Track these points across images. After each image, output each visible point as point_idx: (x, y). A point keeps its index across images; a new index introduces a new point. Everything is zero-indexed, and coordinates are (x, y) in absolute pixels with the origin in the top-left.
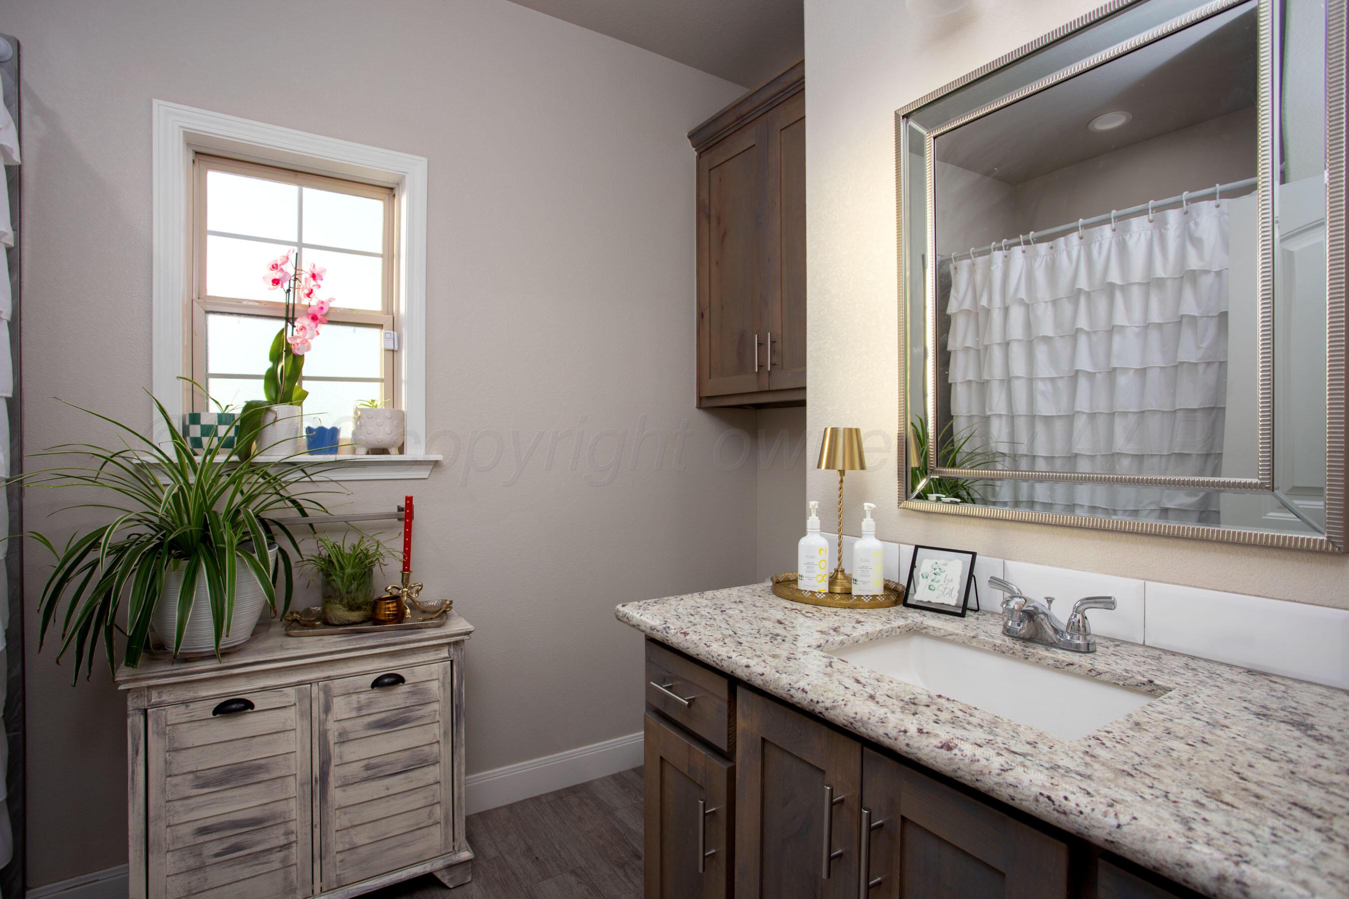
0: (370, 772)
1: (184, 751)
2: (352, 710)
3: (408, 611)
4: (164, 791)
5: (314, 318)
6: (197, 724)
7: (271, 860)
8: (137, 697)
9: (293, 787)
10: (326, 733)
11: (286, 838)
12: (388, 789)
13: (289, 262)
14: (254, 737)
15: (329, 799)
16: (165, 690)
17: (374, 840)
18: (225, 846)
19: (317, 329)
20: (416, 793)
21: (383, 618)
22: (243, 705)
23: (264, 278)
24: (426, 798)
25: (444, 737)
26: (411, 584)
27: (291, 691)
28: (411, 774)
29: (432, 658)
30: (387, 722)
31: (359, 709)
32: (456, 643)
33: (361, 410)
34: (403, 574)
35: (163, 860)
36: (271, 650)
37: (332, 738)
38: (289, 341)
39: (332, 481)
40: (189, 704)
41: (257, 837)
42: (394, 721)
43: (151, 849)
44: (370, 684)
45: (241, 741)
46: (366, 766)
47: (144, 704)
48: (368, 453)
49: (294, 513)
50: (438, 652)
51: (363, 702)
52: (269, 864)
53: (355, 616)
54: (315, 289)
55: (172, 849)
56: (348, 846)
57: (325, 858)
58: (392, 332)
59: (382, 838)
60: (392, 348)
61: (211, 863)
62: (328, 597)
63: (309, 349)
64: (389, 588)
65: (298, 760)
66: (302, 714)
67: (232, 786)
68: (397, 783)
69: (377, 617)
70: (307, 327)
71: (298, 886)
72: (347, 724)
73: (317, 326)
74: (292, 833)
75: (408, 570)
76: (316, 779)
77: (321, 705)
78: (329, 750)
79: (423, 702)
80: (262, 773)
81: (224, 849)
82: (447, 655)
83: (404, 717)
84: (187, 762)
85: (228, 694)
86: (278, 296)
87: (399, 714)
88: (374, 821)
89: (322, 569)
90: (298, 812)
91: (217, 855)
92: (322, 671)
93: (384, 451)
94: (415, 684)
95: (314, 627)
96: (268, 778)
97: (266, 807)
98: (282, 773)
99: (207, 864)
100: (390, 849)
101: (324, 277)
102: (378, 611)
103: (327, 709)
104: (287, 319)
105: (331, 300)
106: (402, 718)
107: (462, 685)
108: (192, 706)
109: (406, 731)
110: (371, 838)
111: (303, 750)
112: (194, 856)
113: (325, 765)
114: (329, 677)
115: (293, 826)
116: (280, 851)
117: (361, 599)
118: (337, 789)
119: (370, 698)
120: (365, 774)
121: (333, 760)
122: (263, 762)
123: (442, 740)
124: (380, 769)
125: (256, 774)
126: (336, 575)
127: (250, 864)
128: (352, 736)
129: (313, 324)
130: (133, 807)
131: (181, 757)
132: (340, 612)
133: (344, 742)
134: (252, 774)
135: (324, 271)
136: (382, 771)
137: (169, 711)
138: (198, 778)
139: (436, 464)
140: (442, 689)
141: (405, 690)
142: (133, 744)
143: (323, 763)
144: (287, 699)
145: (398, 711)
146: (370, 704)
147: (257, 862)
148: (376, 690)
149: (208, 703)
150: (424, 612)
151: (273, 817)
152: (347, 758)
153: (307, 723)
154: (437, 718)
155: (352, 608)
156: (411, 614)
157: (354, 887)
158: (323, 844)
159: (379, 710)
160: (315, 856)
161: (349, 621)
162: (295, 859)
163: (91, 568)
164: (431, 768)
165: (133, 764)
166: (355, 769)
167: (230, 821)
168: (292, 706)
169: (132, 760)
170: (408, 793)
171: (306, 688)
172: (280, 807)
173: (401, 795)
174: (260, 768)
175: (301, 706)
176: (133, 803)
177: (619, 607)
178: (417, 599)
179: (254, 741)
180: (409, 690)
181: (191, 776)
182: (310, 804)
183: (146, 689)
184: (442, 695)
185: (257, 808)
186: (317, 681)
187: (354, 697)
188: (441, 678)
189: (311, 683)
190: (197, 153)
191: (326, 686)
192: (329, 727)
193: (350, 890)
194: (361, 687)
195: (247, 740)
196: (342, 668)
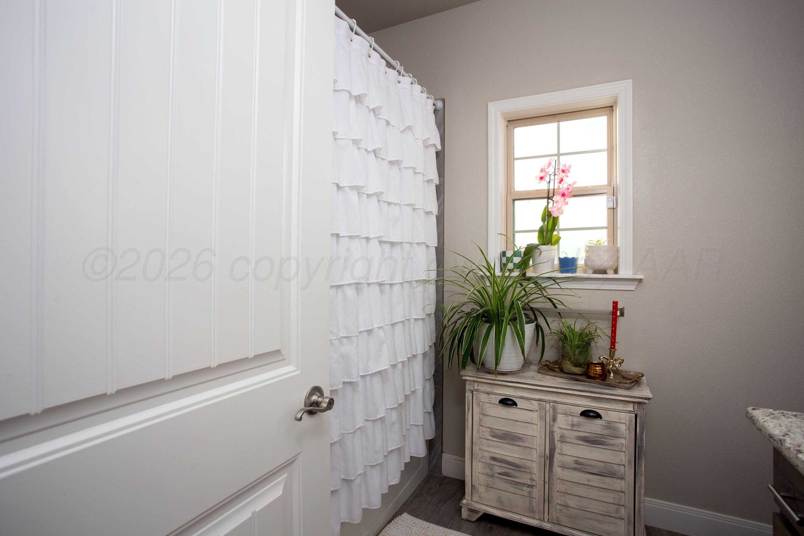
0: (578, 466)
1: (487, 416)
2: (568, 425)
3: (612, 375)
4: (479, 432)
5: (563, 195)
6: (492, 405)
7: (523, 489)
8: (470, 384)
9: (535, 456)
10: (553, 433)
11: (531, 482)
12: (589, 481)
13: (551, 166)
14: (517, 421)
15: (554, 471)
16: (480, 384)
17: (579, 508)
18: (503, 471)
19: (566, 201)
20: (608, 492)
21: (592, 375)
22: (512, 403)
23: (536, 177)
24: (614, 498)
25: (629, 464)
26: (616, 357)
27: (535, 403)
28: (604, 478)
29: (621, 408)
30: (590, 440)
31: (573, 425)
32: (639, 403)
33: (589, 247)
34: (610, 350)
35: (478, 464)
36: (527, 378)
37: (557, 437)
38: (549, 210)
39: (567, 289)
40: (490, 395)
41: (517, 474)
42: (594, 441)
43: (473, 457)
44: (580, 413)
45: (511, 421)
46: (576, 461)
47: (472, 388)
48: (593, 273)
49: (549, 305)
50: (626, 406)
51: (575, 422)
52: (522, 491)
53: (577, 370)
54: (564, 178)
55: (481, 461)
56: (563, 504)
57: (550, 503)
58: (612, 197)
59: (584, 509)
60: (612, 206)
61: (496, 476)
62: (564, 356)
63: (562, 213)
64: (602, 358)
65: (538, 441)
66: (541, 418)
67: (507, 442)
68: (595, 480)
69: (589, 374)
70: (560, 201)
71: (536, 511)
72: (565, 432)
73: (565, 199)
74: (534, 480)
75: (614, 348)
76: (547, 456)
77: (551, 416)
78: (555, 443)
79: (614, 435)
80: (520, 441)
81: (502, 472)
82: (632, 409)
83: (601, 440)
84: (488, 422)
85: (505, 395)
86: (543, 186)
87: (597, 437)
88: (579, 496)
89: (561, 339)
90: (537, 470)
91: (499, 474)
92: (552, 397)
93: (604, 272)
94: (609, 422)
95: (554, 371)
96: (523, 445)
97: (522, 460)
98: (530, 446)
99: (495, 476)
100: (589, 519)
101: (570, 171)
102: (590, 370)
103: (554, 419)
104: (548, 198)
105: (574, 183)
106: (599, 441)
107: (643, 433)
108: (490, 396)
109: (602, 450)
110: (577, 505)
111: (541, 437)
112: (490, 469)
113: (552, 450)
114: (555, 401)
115: (534, 477)
116: (528, 487)
117: (582, 360)
118: (558, 467)
119: (579, 421)
120: (575, 466)
121: (556, 450)
122: (521, 436)
123: (626, 465)
124: (584, 467)
125: (517, 441)
126: (568, 344)
127: (513, 486)
128: (568, 440)
129: (563, 199)
130: (467, 434)
131: (485, 419)
132: (568, 366)
133: (563, 442)
134: (516, 440)
135: (570, 167)
136: (585, 468)
137: (481, 395)
138: (492, 432)
139: (640, 280)
140: (627, 431)
141: (602, 424)
142: (467, 405)
143: (551, 449)
144: (533, 407)
145: (597, 435)
146: (579, 425)
147: (517, 487)
148: (582, 417)
149: (497, 396)
150: (624, 378)
151: (524, 467)
152: (565, 452)
153: (543, 423)
154: (624, 449)
155: (576, 365)
156: (614, 377)
157: (566, 529)
158: (550, 495)
159: (585, 431)
160: (545, 499)
161: (573, 372)
162: (535, 495)
163: (455, 323)
164: (619, 481)
165: (467, 414)
166: (569, 460)
167: (505, 459)
168: (536, 411)
169: (467, 412)
170: (602, 490)
171: (543, 404)
172: (528, 464)
173: (597, 489)
174: (519, 438)
175: (540, 412)
176: (467, 432)
177: (750, 409)
178: (619, 368)
179: (517, 423)
180: (604, 424)
181: (489, 430)
182: (543, 469)
183: (473, 381)
184: (628, 435)
185: (517, 459)
186: (549, 402)
187: (570, 418)
188: (627, 423)
189: (546, 402)
190: (508, 121)
191: (554, 406)
192: (555, 430)
193: (564, 530)
194: (574, 413)
195: (514, 421)
196: (563, 398)
